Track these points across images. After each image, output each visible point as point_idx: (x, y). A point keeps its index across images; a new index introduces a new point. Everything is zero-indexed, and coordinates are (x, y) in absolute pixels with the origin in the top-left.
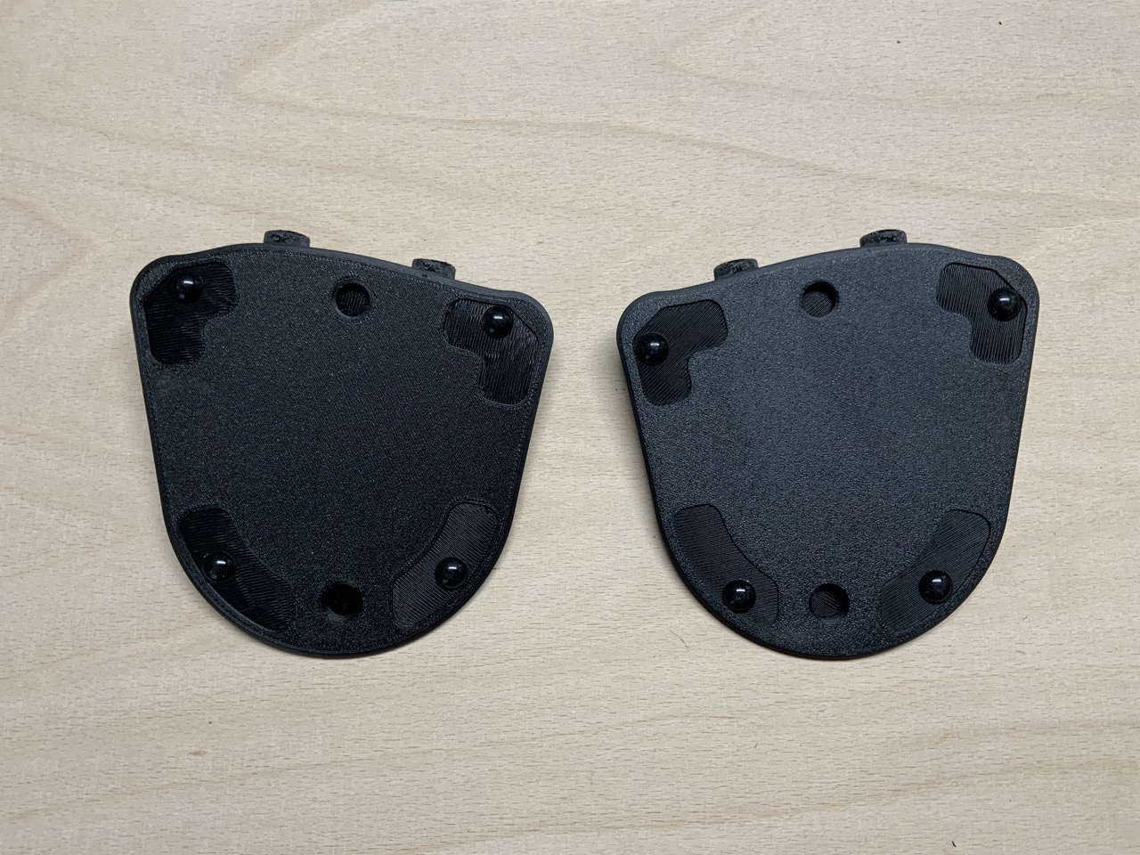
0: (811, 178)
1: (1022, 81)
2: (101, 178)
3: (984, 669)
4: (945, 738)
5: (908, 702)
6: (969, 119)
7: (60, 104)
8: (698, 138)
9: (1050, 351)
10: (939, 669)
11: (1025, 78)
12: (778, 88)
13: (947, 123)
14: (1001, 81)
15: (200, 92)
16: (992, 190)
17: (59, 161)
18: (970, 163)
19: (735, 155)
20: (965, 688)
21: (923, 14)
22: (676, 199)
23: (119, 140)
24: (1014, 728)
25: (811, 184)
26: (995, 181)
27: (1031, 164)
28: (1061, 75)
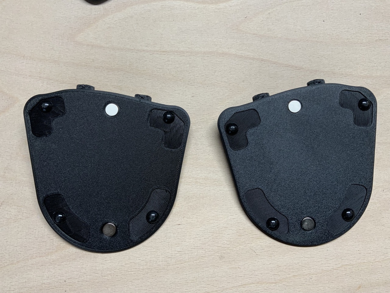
1: (370, 35)
2: (22, 74)
3: (372, 259)
4: (359, 288)
5: (344, 273)
6: (352, 49)
7: (7, 46)
8: (251, 57)
10: (355, 260)
11: (371, 34)
12: (280, 38)
13: (343, 50)
14: (362, 35)
15: (61, 41)
17: (5, 68)
18: (353, 65)
19: (266, 63)
20: (366, 267)
21: (332, 11)
22: (244, 79)
23: (29, 59)
26: (362, 71)
27: (376, 65)
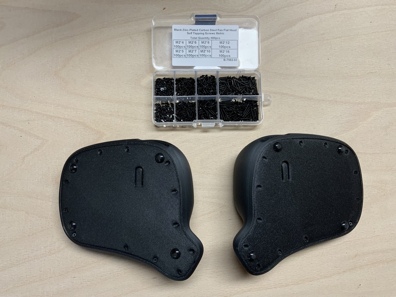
0: (307, 101)
9: (376, 147)
16: (357, 101)
24: (373, 252)
25: (307, 103)
28: (374, 66)
